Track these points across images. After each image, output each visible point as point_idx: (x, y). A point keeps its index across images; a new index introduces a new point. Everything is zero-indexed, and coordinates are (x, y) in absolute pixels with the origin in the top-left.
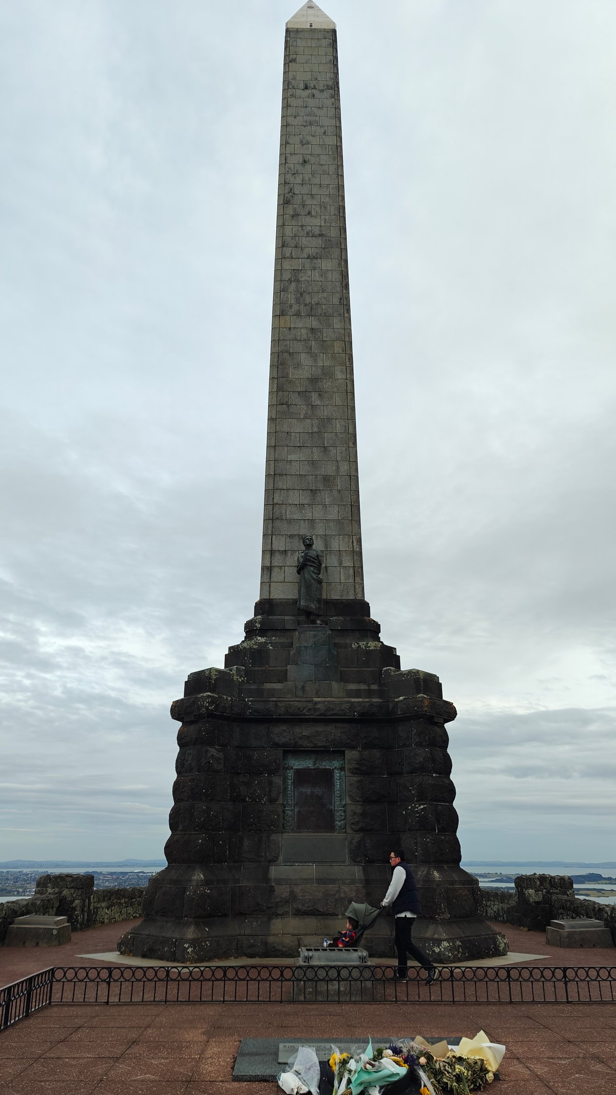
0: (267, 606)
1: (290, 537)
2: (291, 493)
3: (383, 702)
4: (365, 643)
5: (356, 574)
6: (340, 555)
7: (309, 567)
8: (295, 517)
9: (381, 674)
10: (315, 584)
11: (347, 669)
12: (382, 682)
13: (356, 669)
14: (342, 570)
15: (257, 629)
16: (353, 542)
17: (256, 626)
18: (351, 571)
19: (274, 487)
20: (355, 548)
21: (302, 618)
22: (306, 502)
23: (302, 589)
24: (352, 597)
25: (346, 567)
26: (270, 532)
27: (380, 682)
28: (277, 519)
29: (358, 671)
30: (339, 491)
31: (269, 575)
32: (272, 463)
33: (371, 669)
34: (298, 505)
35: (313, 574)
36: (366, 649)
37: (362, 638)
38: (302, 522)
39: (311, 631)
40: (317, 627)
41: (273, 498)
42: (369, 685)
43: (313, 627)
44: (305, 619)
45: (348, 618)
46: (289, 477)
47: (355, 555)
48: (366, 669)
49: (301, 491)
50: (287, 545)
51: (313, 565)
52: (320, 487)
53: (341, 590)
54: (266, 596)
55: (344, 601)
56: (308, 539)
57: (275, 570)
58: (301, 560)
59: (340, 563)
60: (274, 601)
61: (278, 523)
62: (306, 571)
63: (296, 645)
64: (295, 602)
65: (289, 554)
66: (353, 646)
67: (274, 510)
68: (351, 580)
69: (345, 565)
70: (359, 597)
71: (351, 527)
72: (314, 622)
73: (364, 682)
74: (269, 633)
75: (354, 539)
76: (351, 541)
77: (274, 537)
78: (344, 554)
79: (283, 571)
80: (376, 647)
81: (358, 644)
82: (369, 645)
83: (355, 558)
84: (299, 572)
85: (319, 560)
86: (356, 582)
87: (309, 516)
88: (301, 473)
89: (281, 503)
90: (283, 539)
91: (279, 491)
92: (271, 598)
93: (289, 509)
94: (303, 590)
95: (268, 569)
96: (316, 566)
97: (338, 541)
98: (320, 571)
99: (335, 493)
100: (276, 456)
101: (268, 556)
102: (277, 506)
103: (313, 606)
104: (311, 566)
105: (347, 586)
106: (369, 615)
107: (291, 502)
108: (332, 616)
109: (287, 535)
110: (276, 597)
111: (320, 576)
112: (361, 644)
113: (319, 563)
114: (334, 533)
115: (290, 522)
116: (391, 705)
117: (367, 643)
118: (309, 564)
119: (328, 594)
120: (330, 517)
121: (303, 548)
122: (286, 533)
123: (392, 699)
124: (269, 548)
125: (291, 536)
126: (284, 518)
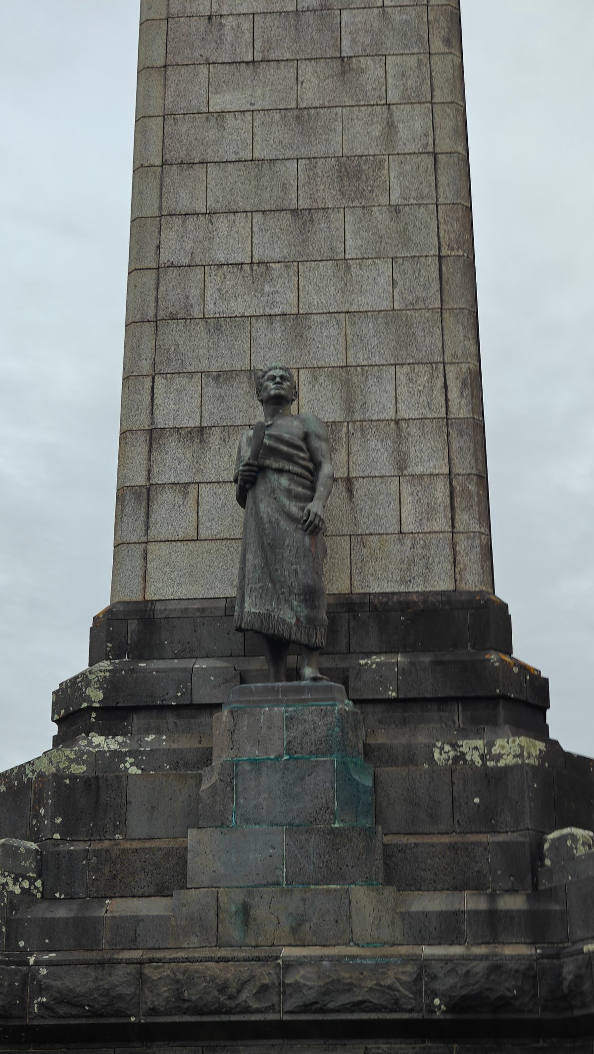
0: (133, 625)
1: (216, 379)
2: (222, 223)
3: (542, 956)
4: (480, 743)
5: (458, 500)
6: (399, 436)
7: (273, 477)
8: (237, 307)
9: (538, 855)
10: (293, 537)
11: (412, 840)
12: (544, 884)
13: (445, 839)
14: (407, 489)
15: (90, 709)
16: (446, 387)
17: (88, 699)
18: (441, 492)
19: (160, 208)
20: (453, 409)
21: (258, 663)
22: (275, 255)
23: (250, 556)
24: (443, 584)
25: (420, 477)
26: (146, 366)
27: (535, 886)
28: (173, 317)
29: (453, 847)
30: (396, 210)
31: (142, 518)
32: (155, 125)
33: (501, 838)
34: (247, 268)
35: (286, 502)
36: (484, 763)
37: (474, 728)
38: (262, 324)
39: (278, 703)
40: (300, 690)
41: (158, 247)
42: (493, 897)
43: (285, 691)
44: (266, 667)
45: (426, 659)
46: (213, 170)
47: (454, 434)
48: (484, 838)
49: (258, 217)
50: (208, 407)
51: (290, 467)
52: (328, 196)
53: (402, 561)
54: (134, 595)
55: (415, 598)
56: (273, 378)
57: (165, 500)
58: (247, 453)
59: (401, 465)
60: (159, 606)
61: (174, 333)
62: (261, 489)
63: (222, 757)
64: (230, 606)
65: (215, 439)
66: (436, 755)
67: (162, 288)
68: (441, 523)
69: (419, 470)
70: (471, 582)
71: (439, 337)
72: (295, 674)
73: (475, 884)
74: (137, 721)
75: (451, 376)
76: (440, 383)
77: (159, 380)
78: (414, 430)
79: (191, 500)
80: (521, 756)
81: (454, 746)
82: (495, 750)
83: (455, 445)
84: (242, 499)
85: (310, 450)
86: (459, 527)
87: (286, 302)
88: (257, 155)
89: (186, 261)
90: (192, 387)
91: (179, 221)
92: (148, 598)
93: (214, 279)
94: (252, 559)
95: (138, 497)
96: (297, 469)
97: (390, 387)
98: (313, 489)
99: (381, 215)
100: (169, 99)
101: (140, 449)
102: (172, 273)
103: (289, 616)
104: (280, 471)
105: (426, 547)
106: (505, 644)
107: (221, 257)
108: (368, 655)
109: (207, 373)
110: (167, 593)
111: (315, 507)
112: (466, 745)
113: (312, 459)
114: (376, 360)
115: (218, 328)
116: (569, 970)
117: (490, 745)
118: (275, 465)
119: (356, 577)
120: (361, 302)
121: (259, 414)
122: (204, 366)
123: (577, 947)
124: (143, 421)
125: (222, 377)
126: (197, 313)
